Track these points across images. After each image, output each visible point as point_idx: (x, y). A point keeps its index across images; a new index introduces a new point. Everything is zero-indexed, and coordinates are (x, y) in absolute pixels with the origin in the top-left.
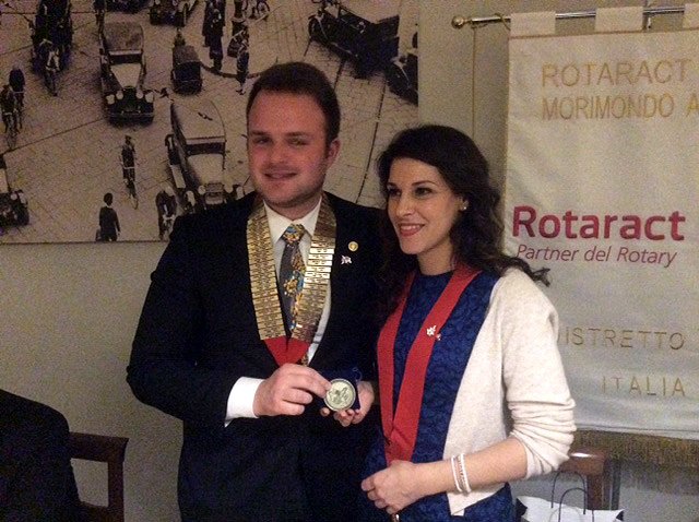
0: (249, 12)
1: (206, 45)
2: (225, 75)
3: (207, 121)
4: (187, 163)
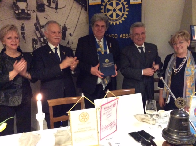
2: (52, 8)
3: (47, 19)
4: (41, 31)
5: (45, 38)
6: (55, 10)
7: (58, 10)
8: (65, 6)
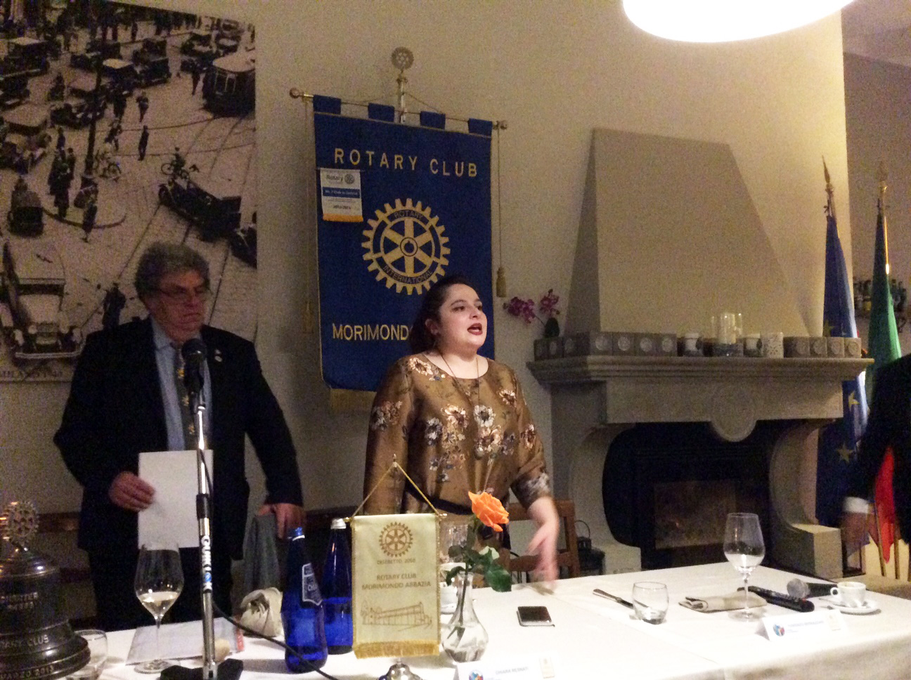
0: (101, 172)
1: (52, 193)
2: (69, 223)
3: (46, 264)
4: (18, 303)
5: (32, 330)
6: (81, 232)
7: (94, 233)
8: (123, 221)
